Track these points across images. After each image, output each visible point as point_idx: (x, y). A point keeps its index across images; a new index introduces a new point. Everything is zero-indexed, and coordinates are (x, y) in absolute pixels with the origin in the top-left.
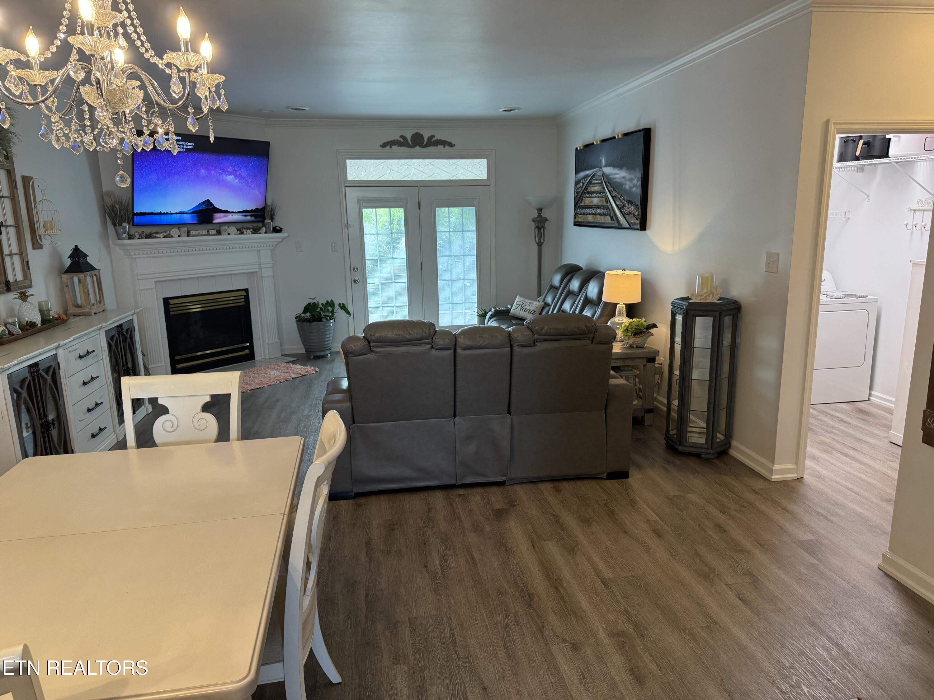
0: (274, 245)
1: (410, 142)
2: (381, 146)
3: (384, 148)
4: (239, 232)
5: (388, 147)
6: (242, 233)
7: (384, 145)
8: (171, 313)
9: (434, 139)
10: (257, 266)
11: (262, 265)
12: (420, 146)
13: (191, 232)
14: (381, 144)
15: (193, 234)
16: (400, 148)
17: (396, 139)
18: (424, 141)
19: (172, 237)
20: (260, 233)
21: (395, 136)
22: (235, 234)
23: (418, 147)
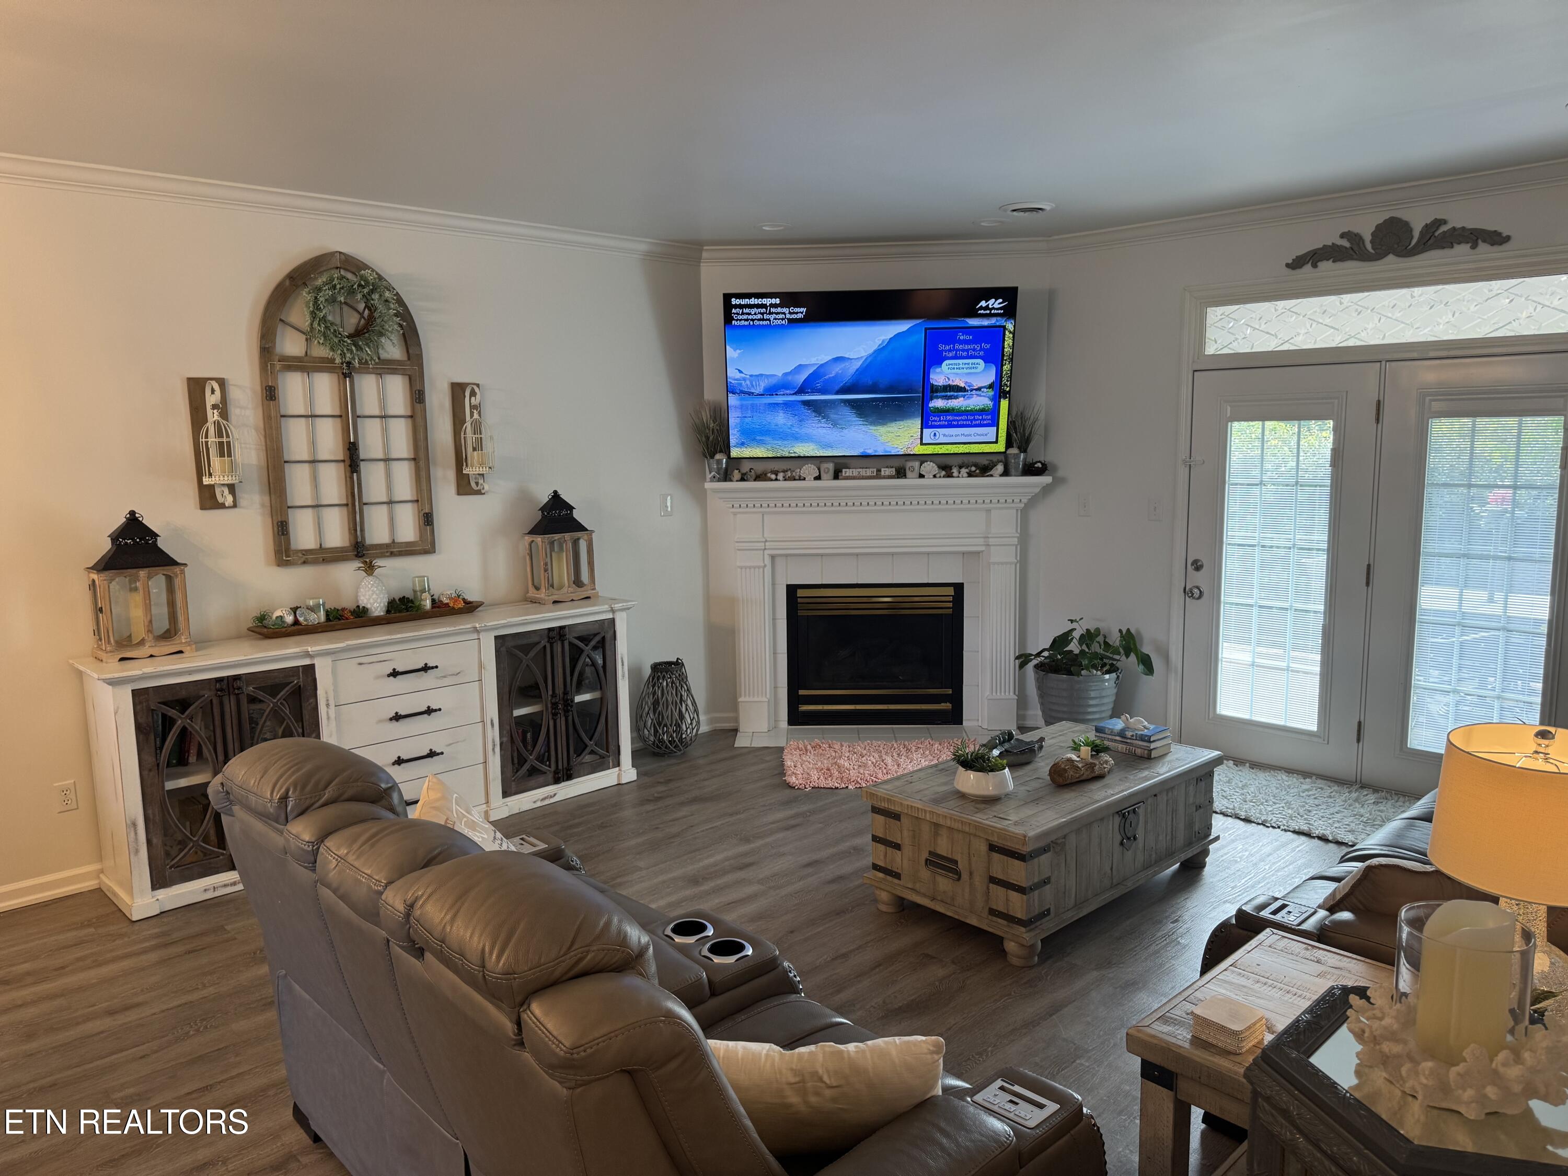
0: (1025, 500)
1: (1369, 246)
2: (1288, 265)
3: (1298, 271)
4: (943, 473)
5: (1308, 268)
6: (950, 475)
7: (1297, 264)
8: (800, 613)
9: (1444, 228)
10: (982, 540)
11: (990, 540)
12: (1399, 255)
13: (844, 470)
14: (1290, 261)
15: (847, 474)
16: (1340, 265)
17: (1330, 244)
18: (1412, 238)
19: (804, 479)
20: (991, 476)
21: (1329, 235)
22: (935, 476)
23: (1391, 257)
